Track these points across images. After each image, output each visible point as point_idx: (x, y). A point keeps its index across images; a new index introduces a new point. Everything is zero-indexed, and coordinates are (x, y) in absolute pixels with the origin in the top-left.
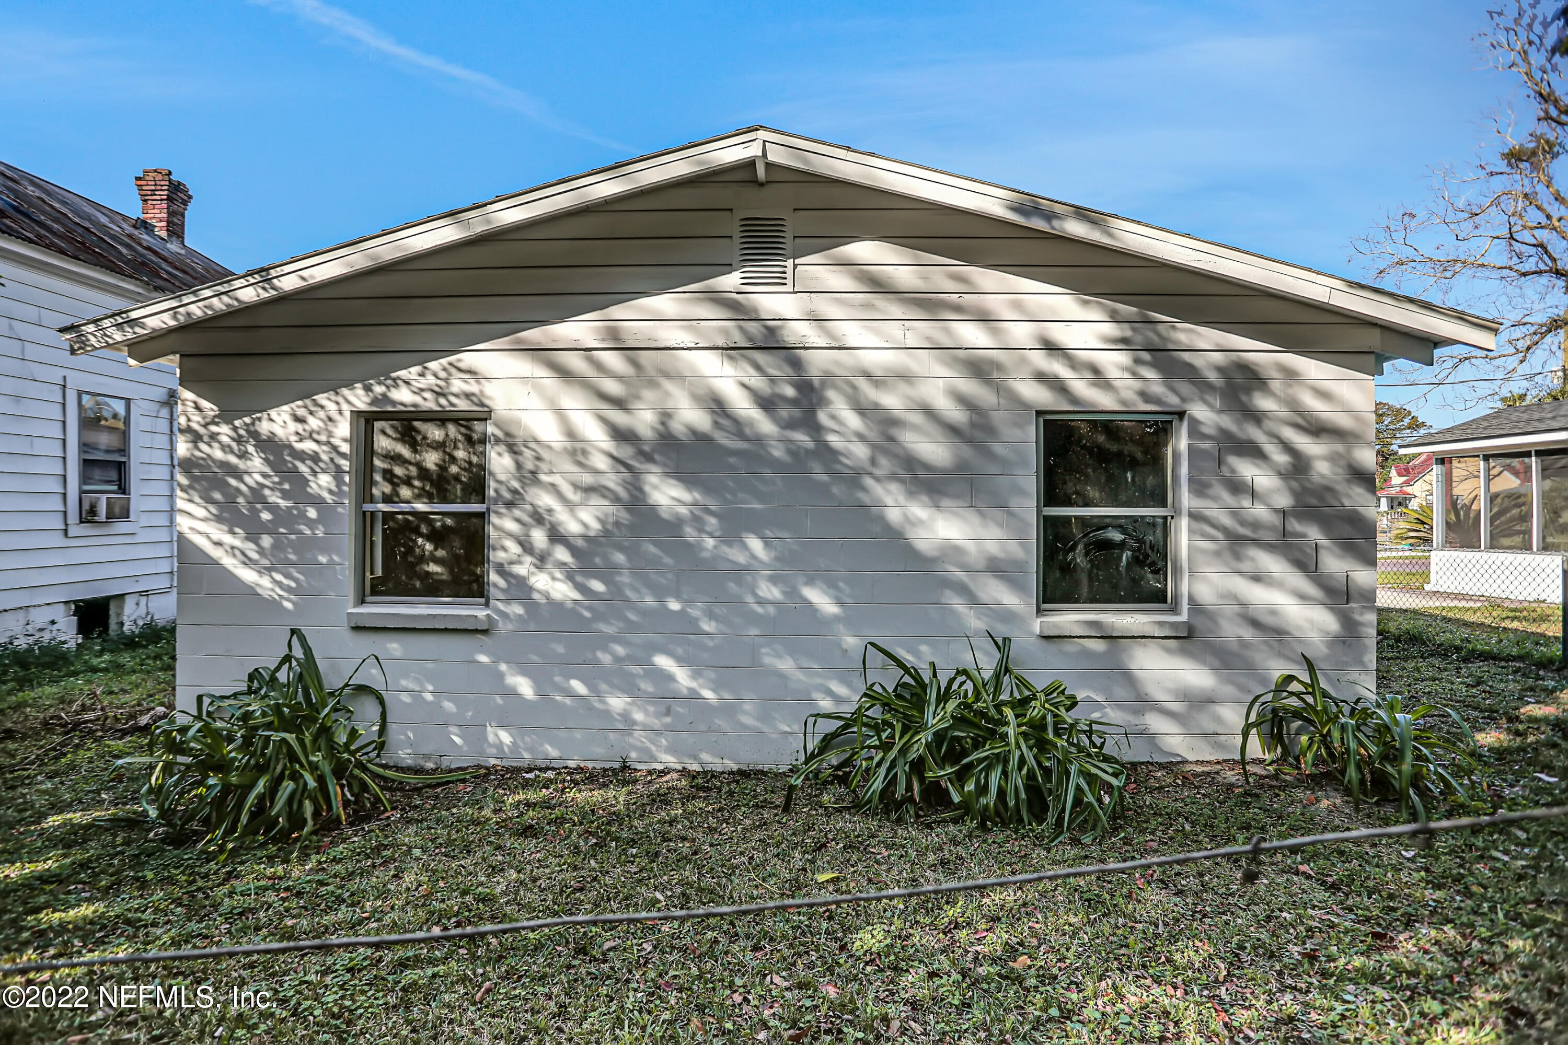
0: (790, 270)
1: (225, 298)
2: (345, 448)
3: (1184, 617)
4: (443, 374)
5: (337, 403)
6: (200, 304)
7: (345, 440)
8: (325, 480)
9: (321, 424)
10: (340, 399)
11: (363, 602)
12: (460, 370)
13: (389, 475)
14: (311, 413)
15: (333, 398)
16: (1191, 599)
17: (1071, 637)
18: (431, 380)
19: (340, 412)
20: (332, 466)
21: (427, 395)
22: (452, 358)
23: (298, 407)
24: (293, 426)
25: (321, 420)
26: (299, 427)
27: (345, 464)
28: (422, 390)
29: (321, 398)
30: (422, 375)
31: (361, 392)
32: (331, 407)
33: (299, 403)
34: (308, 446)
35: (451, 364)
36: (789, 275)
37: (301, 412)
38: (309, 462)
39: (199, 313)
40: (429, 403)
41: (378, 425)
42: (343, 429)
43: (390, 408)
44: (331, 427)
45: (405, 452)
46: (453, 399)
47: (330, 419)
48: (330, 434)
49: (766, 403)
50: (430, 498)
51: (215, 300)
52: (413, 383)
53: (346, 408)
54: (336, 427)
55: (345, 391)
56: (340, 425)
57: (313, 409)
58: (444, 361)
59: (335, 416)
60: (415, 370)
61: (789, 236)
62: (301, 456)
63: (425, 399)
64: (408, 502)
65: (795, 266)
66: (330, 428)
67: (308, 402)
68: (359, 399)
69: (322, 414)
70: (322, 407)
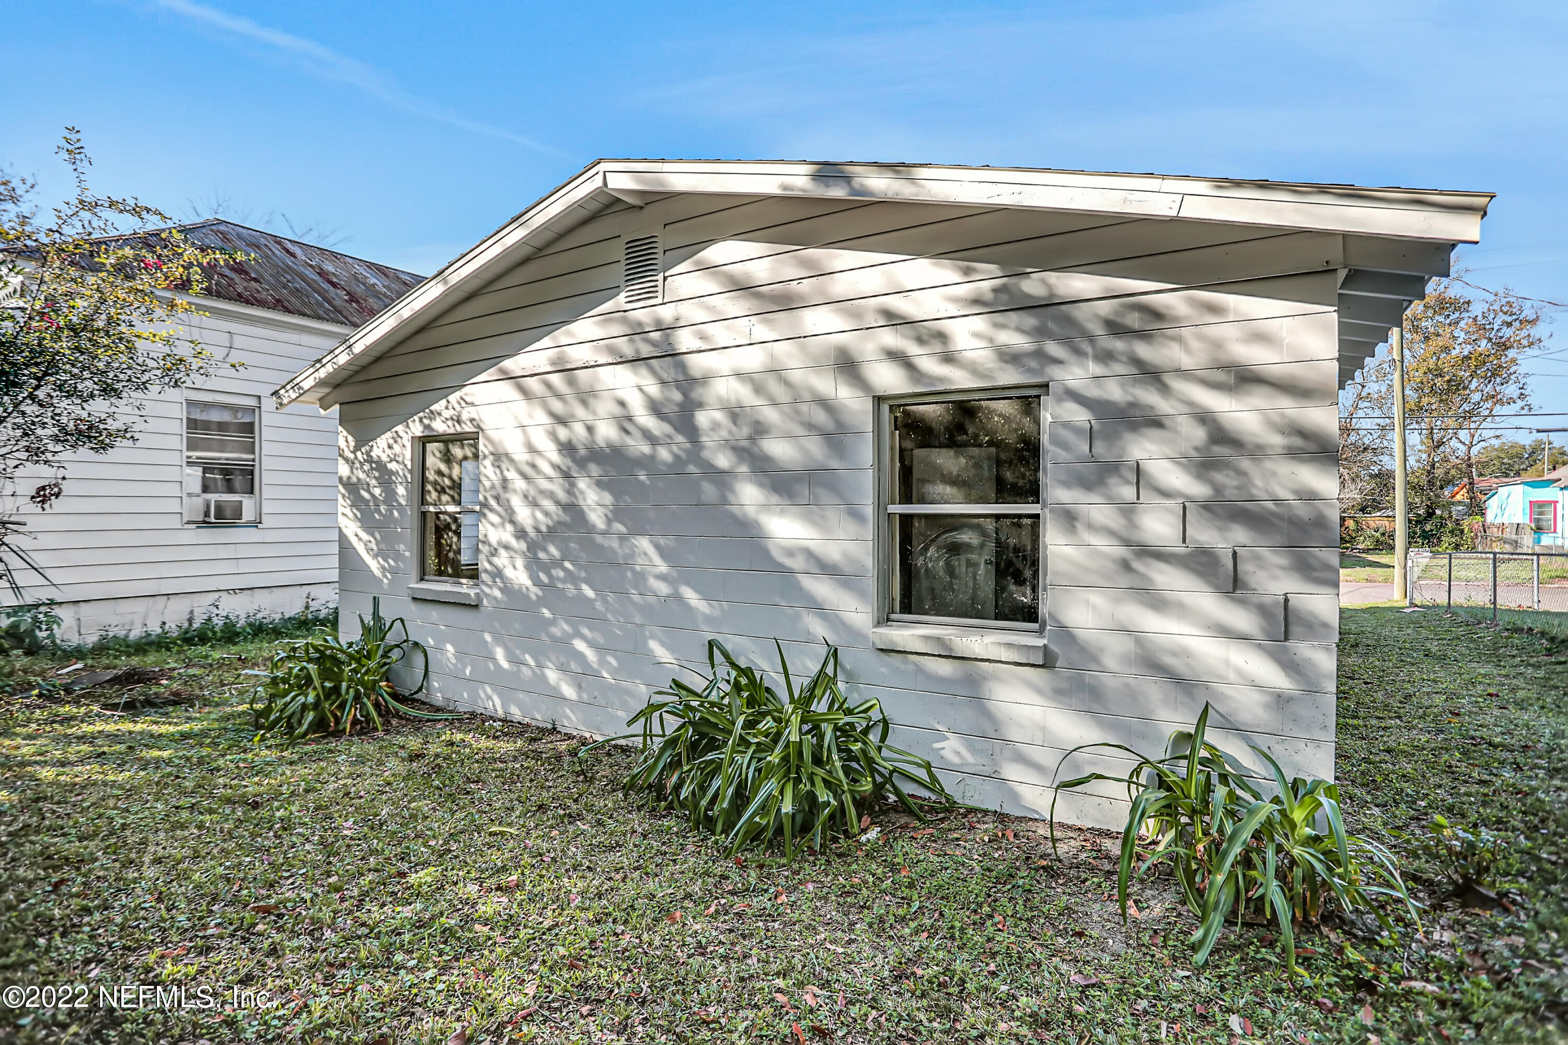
0: (660, 283)
2: (411, 465)
4: (458, 407)
7: (410, 460)
9: (399, 449)
10: (407, 429)
11: (422, 579)
12: (465, 402)
13: (435, 485)
14: (395, 441)
15: (404, 427)
17: (905, 652)
19: (408, 438)
20: (405, 480)
21: (450, 422)
22: (462, 392)
23: (389, 436)
24: (387, 451)
26: (390, 452)
27: (410, 477)
28: (447, 419)
29: (399, 429)
30: (447, 408)
31: (417, 423)
32: (403, 434)
33: (389, 433)
34: (393, 465)
35: (461, 398)
36: (660, 289)
37: (390, 440)
38: (394, 478)
40: (452, 427)
41: (429, 447)
42: (409, 451)
43: (431, 434)
44: (404, 449)
45: (444, 468)
46: (464, 424)
47: (403, 445)
48: (404, 455)
49: (655, 408)
52: (442, 414)
53: (410, 435)
54: (407, 449)
55: (410, 422)
57: (395, 437)
58: (458, 393)
59: (406, 442)
60: (443, 403)
61: (660, 251)
62: (391, 473)
63: (450, 425)
65: (665, 278)
66: (403, 451)
67: (393, 433)
68: (417, 429)
69: (399, 441)
70: (399, 436)
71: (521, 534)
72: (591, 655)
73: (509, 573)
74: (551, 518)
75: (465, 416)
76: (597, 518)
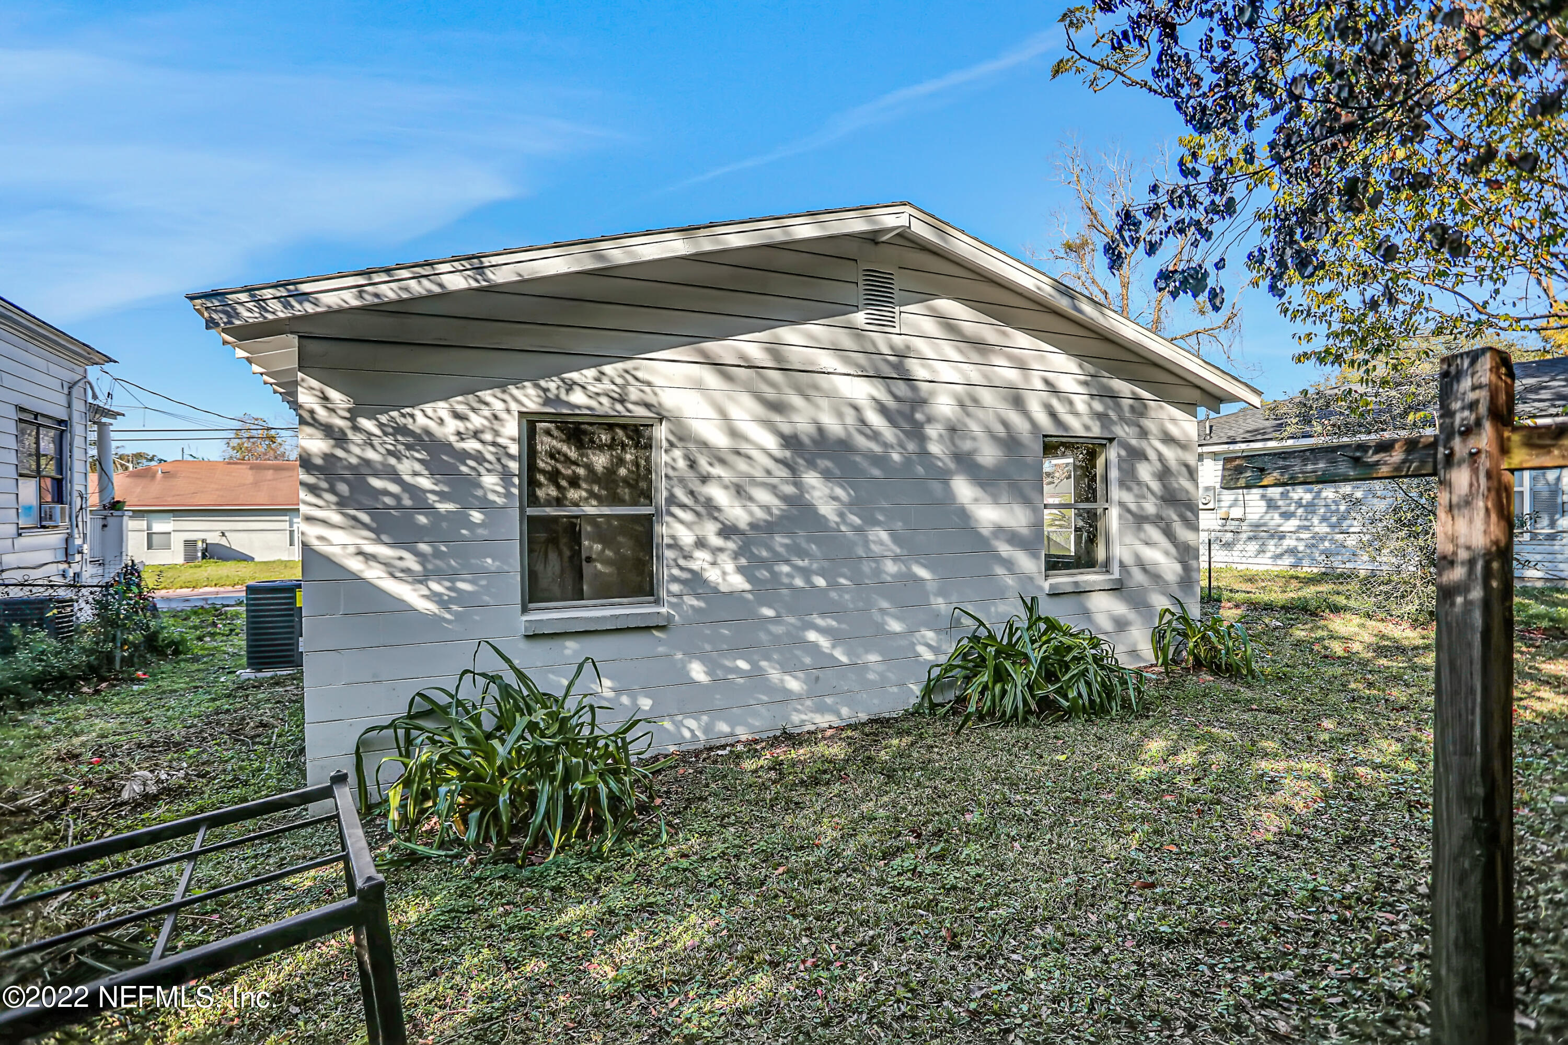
0: (897, 315)
1: (425, 282)
2: (514, 449)
3: (1116, 575)
4: (619, 381)
5: (504, 401)
6: (393, 285)
7: (513, 439)
8: (490, 481)
9: (486, 423)
10: (506, 397)
11: (528, 609)
12: (637, 379)
13: (554, 476)
14: (473, 410)
15: (500, 395)
16: (1121, 562)
18: (606, 385)
19: (508, 411)
20: (499, 467)
21: (605, 400)
22: (628, 365)
23: (459, 403)
24: (452, 425)
25: (486, 418)
26: (460, 425)
27: (514, 466)
28: (598, 394)
29: (486, 395)
30: (598, 380)
31: (531, 391)
32: (498, 405)
33: (460, 398)
34: (471, 445)
35: (627, 371)
36: (897, 320)
37: (461, 408)
38: (471, 463)
39: (392, 296)
40: (605, 406)
42: (511, 428)
43: (565, 411)
44: (496, 425)
45: (573, 454)
46: (630, 406)
47: (496, 417)
48: (496, 433)
50: (601, 501)
51: (413, 284)
52: (590, 387)
53: (514, 406)
54: (503, 426)
55: (512, 389)
56: (507, 425)
57: (476, 405)
58: (620, 365)
59: (504, 415)
60: (591, 373)
61: (896, 288)
62: (464, 456)
63: (600, 403)
64: (576, 505)
65: (900, 313)
66: (496, 427)
67: (470, 396)
68: (529, 398)
69: (486, 412)
70: (487, 404)
71: (727, 531)
72: (824, 643)
73: (712, 575)
74: (771, 514)
75: (634, 393)
76: (827, 510)
